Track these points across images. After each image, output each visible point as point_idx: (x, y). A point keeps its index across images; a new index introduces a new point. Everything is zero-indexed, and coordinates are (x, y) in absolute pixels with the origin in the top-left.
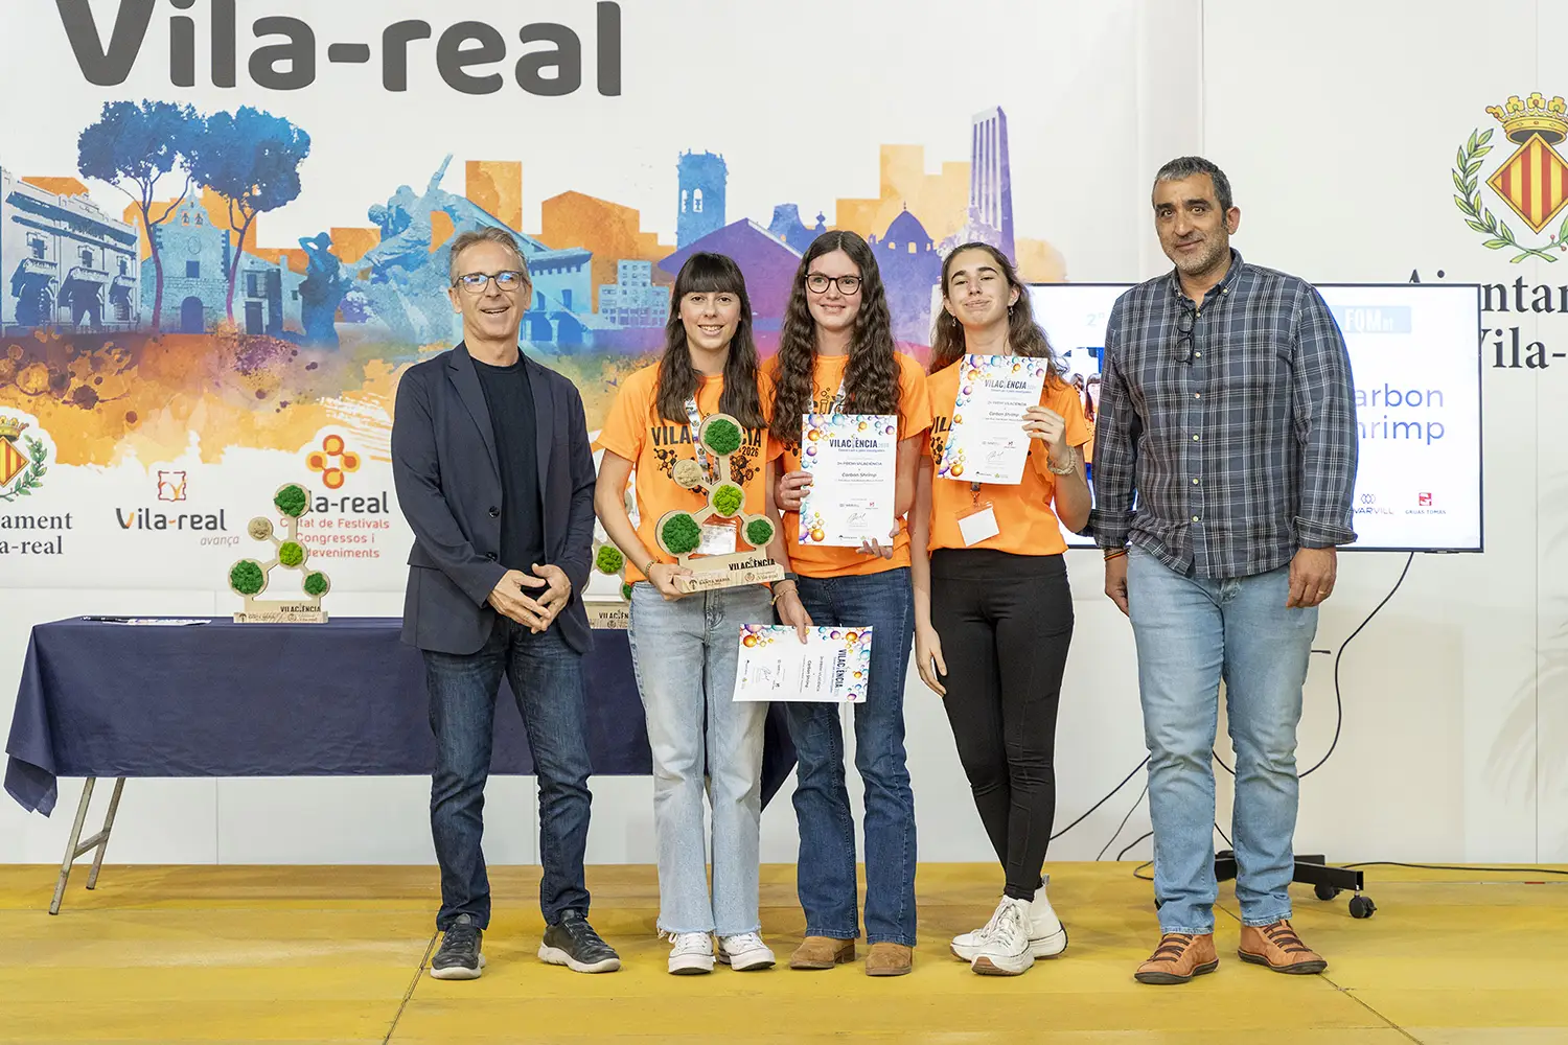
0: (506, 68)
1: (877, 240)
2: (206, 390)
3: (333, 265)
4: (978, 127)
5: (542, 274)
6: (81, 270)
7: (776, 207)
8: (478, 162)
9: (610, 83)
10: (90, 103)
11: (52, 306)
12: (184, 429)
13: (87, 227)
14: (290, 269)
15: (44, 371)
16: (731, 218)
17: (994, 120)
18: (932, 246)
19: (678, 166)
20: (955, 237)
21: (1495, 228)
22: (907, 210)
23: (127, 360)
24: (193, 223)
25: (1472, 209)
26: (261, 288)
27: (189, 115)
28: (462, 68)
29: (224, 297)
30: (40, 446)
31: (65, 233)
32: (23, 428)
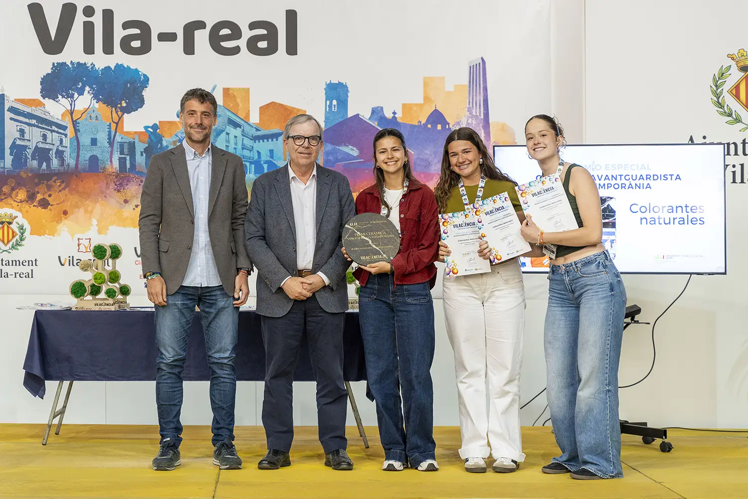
0: (242, 43)
1: (422, 123)
2: (100, 199)
3: (160, 139)
4: (472, 67)
5: (259, 142)
6: (42, 143)
7: (373, 108)
8: (229, 89)
9: (292, 49)
10: (46, 63)
11: (28, 160)
12: (90, 219)
13: (45, 123)
14: (140, 141)
15: (25, 191)
16: (350, 114)
17: (479, 63)
18: (449, 127)
19: (325, 89)
20: (460, 121)
21: (732, 114)
22: (437, 108)
23: (63, 185)
24: (94, 120)
25: (720, 105)
26: (126, 151)
27: (92, 68)
28: (221, 43)
29: (108, 156)
30: (23, 226)
31: (34, 125)
32: (15, 218)
